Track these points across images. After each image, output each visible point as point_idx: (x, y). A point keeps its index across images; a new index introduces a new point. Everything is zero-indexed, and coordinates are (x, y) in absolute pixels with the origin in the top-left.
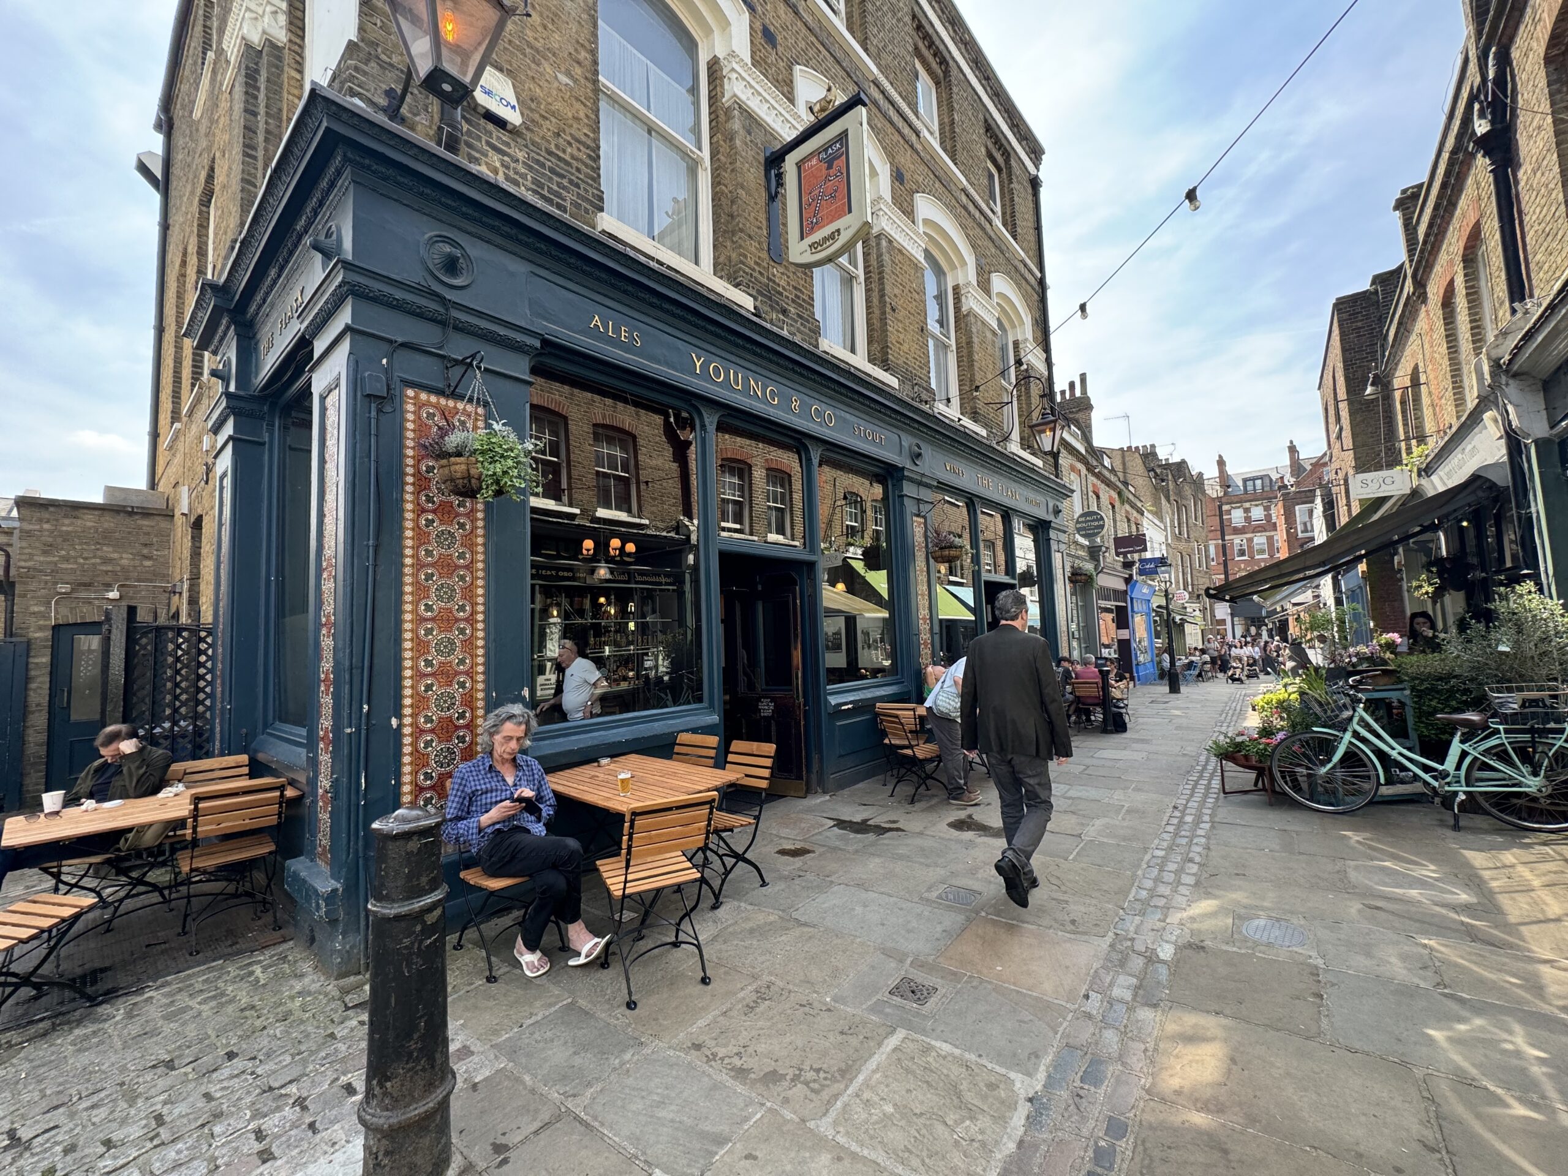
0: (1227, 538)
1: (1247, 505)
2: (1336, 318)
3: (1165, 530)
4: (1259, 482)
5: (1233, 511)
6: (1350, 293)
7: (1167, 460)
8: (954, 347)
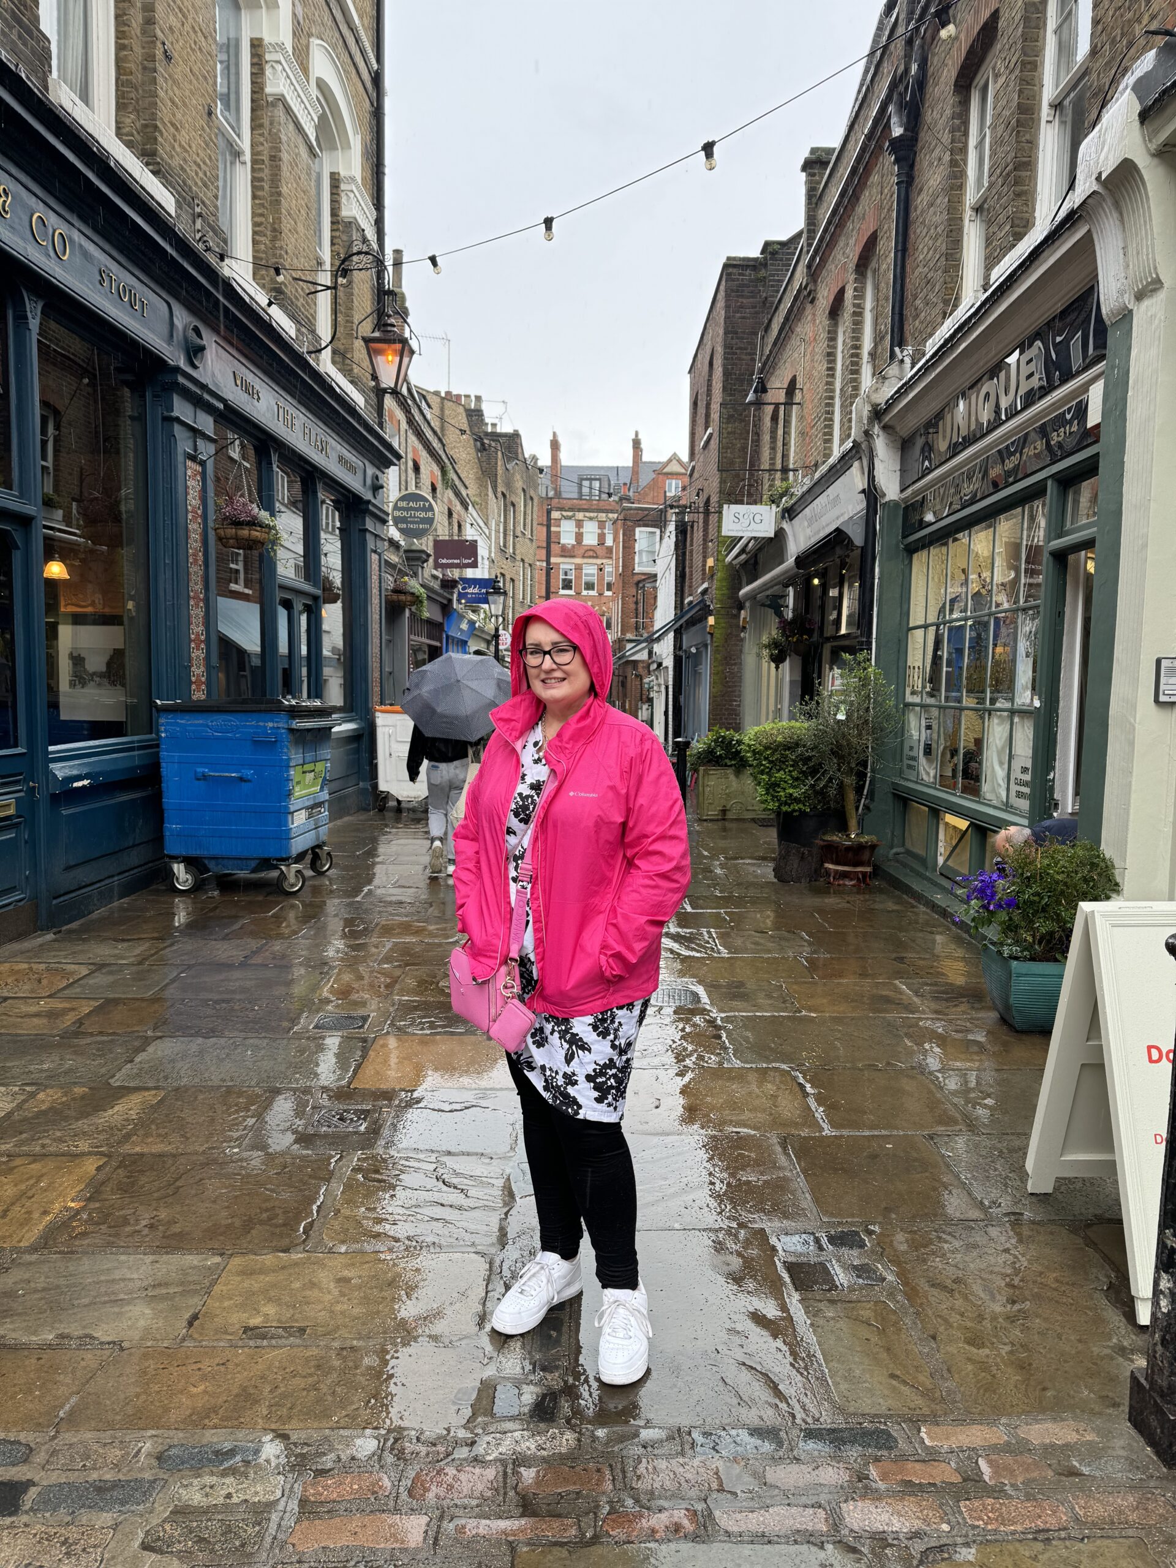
0: (553, 560)
1: (580, 515)
2: (723, 283)
3: (489, 538)
4: (596, 484)
5: (563, 522)
6: (742, 255)
7: (494, 425)
8: (247, 157)
